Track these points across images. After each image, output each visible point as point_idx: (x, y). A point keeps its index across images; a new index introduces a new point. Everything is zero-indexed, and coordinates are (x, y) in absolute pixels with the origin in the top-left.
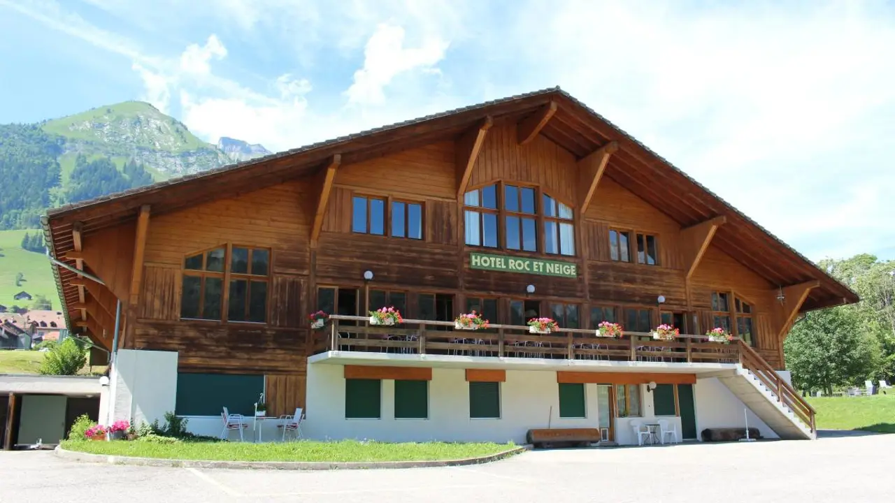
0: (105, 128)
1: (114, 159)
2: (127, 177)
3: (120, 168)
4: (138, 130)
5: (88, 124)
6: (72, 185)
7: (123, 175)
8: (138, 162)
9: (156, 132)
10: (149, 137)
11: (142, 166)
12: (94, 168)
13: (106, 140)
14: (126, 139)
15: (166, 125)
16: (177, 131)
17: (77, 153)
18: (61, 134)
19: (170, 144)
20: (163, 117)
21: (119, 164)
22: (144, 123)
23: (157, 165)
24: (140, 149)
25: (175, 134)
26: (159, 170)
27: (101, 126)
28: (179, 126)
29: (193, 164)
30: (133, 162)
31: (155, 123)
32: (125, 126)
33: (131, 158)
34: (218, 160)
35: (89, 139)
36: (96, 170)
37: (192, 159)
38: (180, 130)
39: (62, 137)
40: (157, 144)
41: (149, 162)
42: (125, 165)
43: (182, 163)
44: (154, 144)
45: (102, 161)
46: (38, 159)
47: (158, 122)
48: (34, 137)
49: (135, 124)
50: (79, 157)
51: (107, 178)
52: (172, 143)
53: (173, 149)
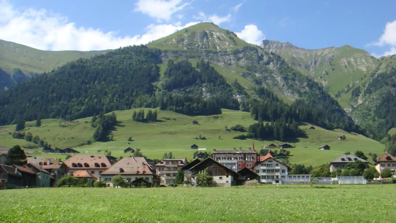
0: (185, 41)
1: (190, 60)
2: (199, 70)
3: (194, 65)
4: (205, 40)
5: (174, 40)
6: (165, 79)
7: (197, 69)
8: (206, 61)
9: (217, 41)
10: (212, 43)
11: (208, 63)
12: (179, 67)
13: (185, 49)
14: (198, 47)
15: (223, 35)
16: (230, 38)
17: (168, 59)
18: (158, 48)
19: (226, 46)
20: (221, 30)
21: (194, 63)
22: (209, 35)
23: (219, 61)
24: (208, 52)
25: (229, 40)
26: (219, 64)
27: (183, 40)
28: (231, 35)
29: (242, 58)
30: (203, 60)
31: (216, 34)
32: (198, 39)
33: (201, 58)
34: (258, 54)
35: (175, 49)
36: (180, 68)
37: (241, 55)
38: (232, 37)
39: (159, 50)
40: (218, 47)
41: (214, 60)
42: (198, 63)
43: (234, 58)
44: (216, 48)
45: (183, 62)
46: (145, 65)
47: (218, 34)
48: (143, 52)
49: (203, 36)
50: (170, 61)
51: (186, 73)
52: (228, 46)
53: (228, 50)
